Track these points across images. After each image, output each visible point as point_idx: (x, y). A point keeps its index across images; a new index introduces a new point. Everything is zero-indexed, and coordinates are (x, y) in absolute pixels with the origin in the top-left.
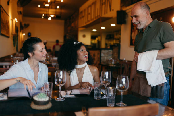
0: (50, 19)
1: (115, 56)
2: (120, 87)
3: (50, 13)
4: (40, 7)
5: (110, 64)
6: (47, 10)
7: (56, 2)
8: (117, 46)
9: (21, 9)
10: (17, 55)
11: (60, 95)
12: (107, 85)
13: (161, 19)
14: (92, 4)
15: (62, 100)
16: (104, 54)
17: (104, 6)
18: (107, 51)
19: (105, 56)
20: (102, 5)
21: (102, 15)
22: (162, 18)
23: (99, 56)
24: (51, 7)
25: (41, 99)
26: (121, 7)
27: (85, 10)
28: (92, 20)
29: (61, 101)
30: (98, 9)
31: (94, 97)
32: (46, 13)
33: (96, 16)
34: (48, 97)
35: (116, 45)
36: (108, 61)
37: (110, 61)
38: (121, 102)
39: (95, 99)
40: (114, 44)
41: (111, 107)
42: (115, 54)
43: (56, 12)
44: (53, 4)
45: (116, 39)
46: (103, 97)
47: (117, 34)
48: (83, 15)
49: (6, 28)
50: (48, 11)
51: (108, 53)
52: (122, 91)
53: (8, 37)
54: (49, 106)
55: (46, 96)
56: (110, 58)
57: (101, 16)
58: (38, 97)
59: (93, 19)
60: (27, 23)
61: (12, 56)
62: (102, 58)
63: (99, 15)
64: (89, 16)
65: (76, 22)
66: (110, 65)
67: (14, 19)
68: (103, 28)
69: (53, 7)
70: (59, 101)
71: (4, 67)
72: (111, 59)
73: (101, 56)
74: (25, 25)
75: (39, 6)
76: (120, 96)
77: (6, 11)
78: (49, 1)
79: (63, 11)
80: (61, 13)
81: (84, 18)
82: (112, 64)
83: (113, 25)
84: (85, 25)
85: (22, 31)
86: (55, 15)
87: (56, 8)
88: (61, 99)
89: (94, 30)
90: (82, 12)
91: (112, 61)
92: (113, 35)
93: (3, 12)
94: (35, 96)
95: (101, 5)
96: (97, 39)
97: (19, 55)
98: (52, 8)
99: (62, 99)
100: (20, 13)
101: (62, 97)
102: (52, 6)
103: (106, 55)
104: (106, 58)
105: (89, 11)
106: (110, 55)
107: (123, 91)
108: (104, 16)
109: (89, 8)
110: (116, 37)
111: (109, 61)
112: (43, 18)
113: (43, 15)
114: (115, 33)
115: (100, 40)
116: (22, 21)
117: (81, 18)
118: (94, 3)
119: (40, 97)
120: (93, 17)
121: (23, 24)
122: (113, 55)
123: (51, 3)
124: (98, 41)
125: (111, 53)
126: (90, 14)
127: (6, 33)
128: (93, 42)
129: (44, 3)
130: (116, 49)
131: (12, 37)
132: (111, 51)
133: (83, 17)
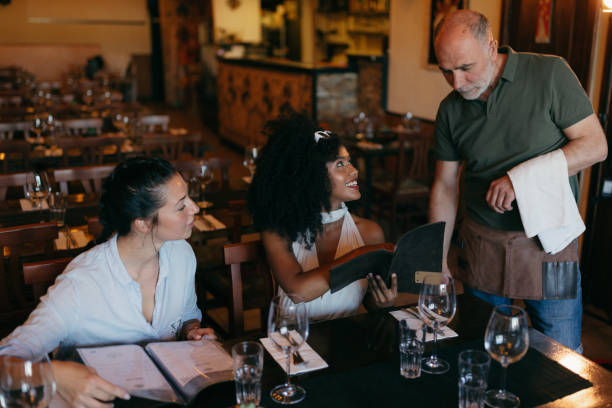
1: (370, 96)
8: (377, 61)
16: (327, 89)
18: (336, 78)
19: (331, 97)
23: (307, 96)
42: (370, 88)
51: (340, 85)
62: (320, 106)
72: (362, 117)
73: (314, 99)
96: (281, 10)
103: (335, 94)
104: (333, 103)
106: (349, 93)
110: (356, 5)
115: (292, 16)
122: (359, 91)
124: (285, 16)
125: (352, 86)
128: (267, 21)
130: (370, 73)
132: (352, 76)
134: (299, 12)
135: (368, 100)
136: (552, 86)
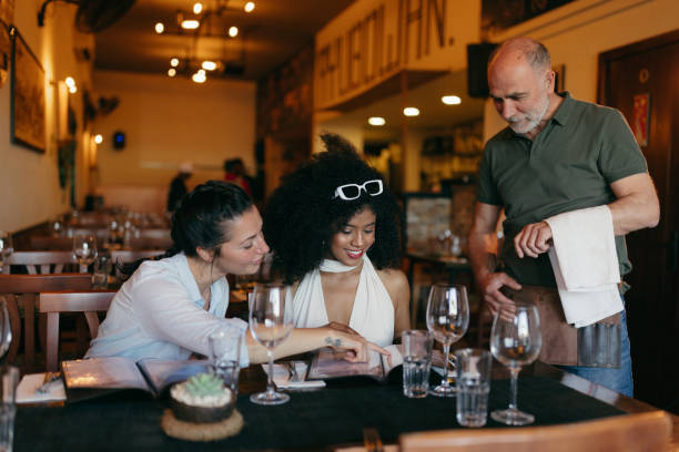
0: (200, 77)
2: (508, 349)
3: (200, 53)
4: (165, 33)
5: (445, 253)
6: (190, 41)
7: (226, 13)
8: (470, 182)
9: (89, 42)
10: (74, 221)
11: (269, 381)
12: (450, 341)
13: (644, 75)
14: (368, 19)
15: (279, 403)
16: (418, 214)
17: (414, 27)
18: (428, 203)
19: (422, 223)
20: (409, 21)
21: (406, 61)
22: (647, 75)
24: (204, 31)
25: (202, 397)
26: (484, 28)
27: (339, 42)
28: (367, 80)
29: (274, 403)
30: (390, 37)
31: (402, 389)
32: (183, 54)
33: (385, 64)
34: (228, 391)
35: (466, 179)
36: (434, 241)
37: (442, 242)
38: (511, 406)
39: (407, 397)
40: (453, 172)
41: (475, 428)
42: (464, 212)
43: (225, 51)
44: (214, 19)
45: (462, 156)
46: (438, 388)
47: (465, 137)
48: (333, 59)
49: (34, 117)
50: (195, 48)
51: (432, 212)
52: (515, 366)
53: (41, 151)
54: (234, 424)
55: (219, 387)
56: (443, 232)
57: (402, 66)
58: (187, 391)
59: (373, 77)
60: (108, 95)
61: (57, 226)
62: (411, 232)
63: (397, 63)
64: (356, 64)
65: (305, 89)
66: (445, 260)
67: (64, 80)
68: (411, 112)
69: (214, 30)
70: (265, 403)
71: (32, 270)
72: (448, 233)
73: (403, 224)
74: (103, 101)
75: (160, 28)
76: (507, 381)
77: (33, 50)
78: (198, 9)
79: (251, 46)
80: (243, 54)
81: (336, 74)
82: (451, 255)
83: (451, 100)
84: (338, 100)
85: (89, 127)
86: (222, 61)
87: (226, 36)
88: (274, 397)
89: (377, 121)
90: (326, 51)
91: (451, 244)
92: (451, 140)
93: (21, 54)
94: (178, 387)
95: (404, 21)
96: (385, 154)
97: (84, 221)
98: (208, 35)
99: (279, 395)
100: (84, 55)
101: (276, 389)
102: (209, 25)
103: (427, 219)
104: (424, 230)
105: (356, 48)
106: (441, 220)
107: (520, 363)
108: (414, 64)
109: (357, 36)
110: (460, 145)
111: (438, 240)
112: (172, 73)
113: (175, 62)
114: (459, 131)
115: (397, 159)
116: (89, 87)
117: (323, 74)
118: (377, 15)
119: (197, 389)
120: (370, 72)
121: (95, 98)
122: (452, 217)
123: (204, 17)
124: (390, 162)
125: (446, 212)
126: (358, 57)
127: (34, 136)
129: (180, 17)
130: (464, 196)
131: (55, 151)
132: (446, 202)
133: (331, 69)
134: (403, 155)
135: (462, 226)
136: (603, 135)
